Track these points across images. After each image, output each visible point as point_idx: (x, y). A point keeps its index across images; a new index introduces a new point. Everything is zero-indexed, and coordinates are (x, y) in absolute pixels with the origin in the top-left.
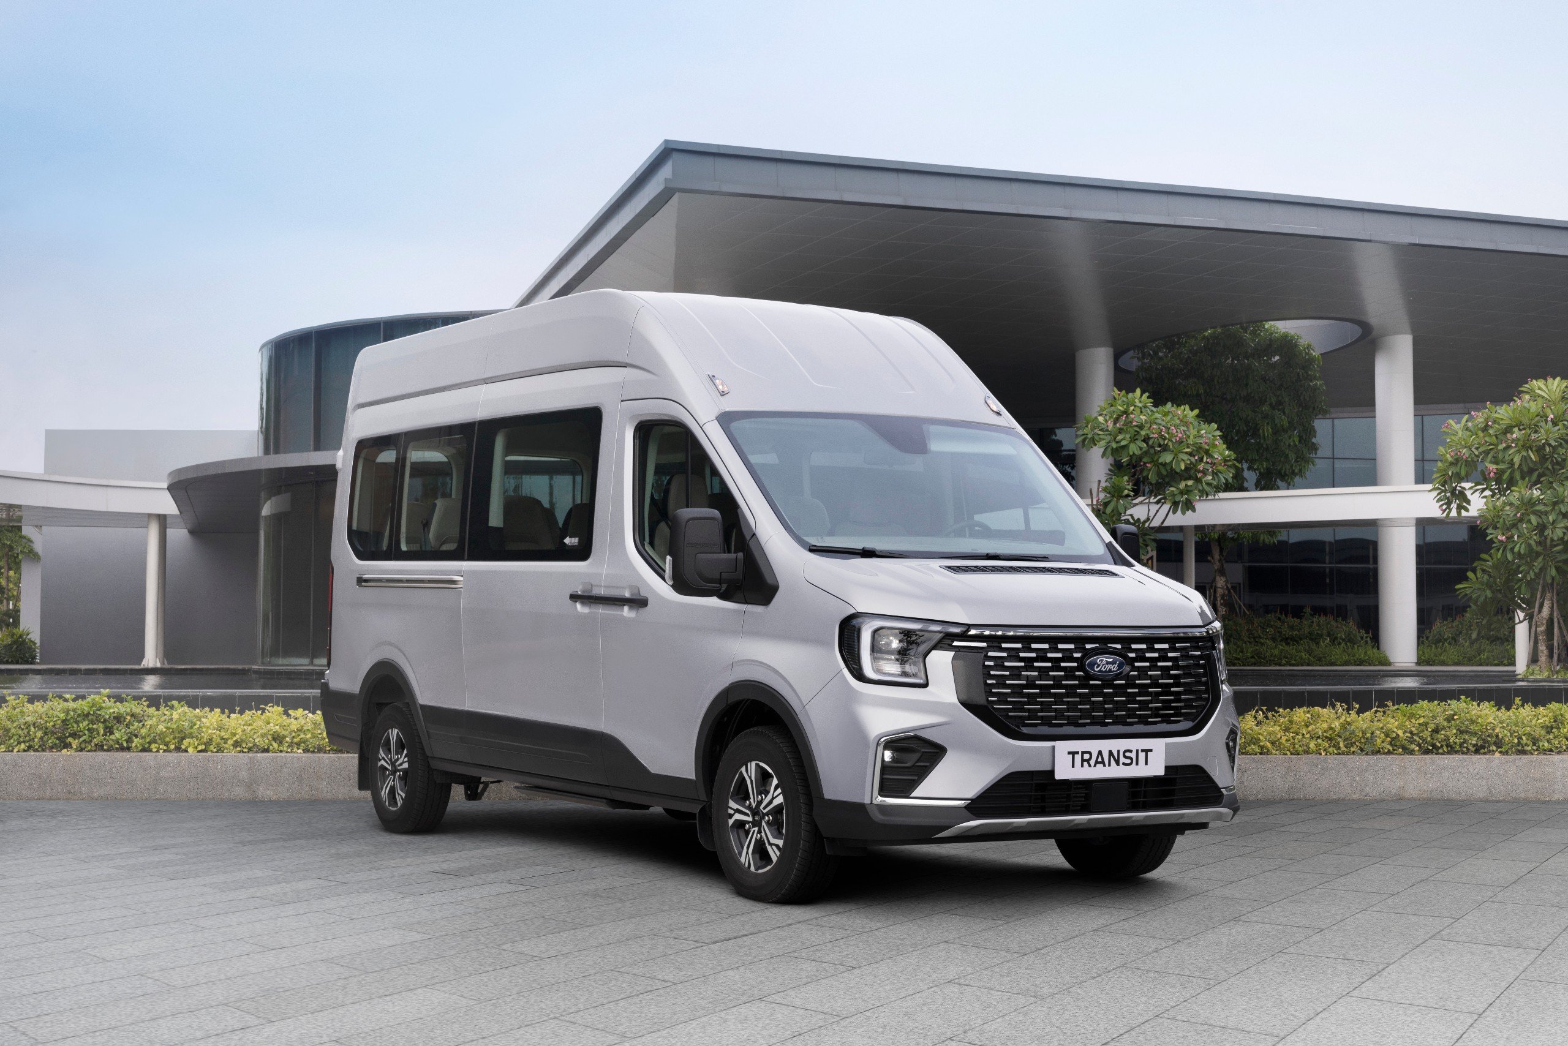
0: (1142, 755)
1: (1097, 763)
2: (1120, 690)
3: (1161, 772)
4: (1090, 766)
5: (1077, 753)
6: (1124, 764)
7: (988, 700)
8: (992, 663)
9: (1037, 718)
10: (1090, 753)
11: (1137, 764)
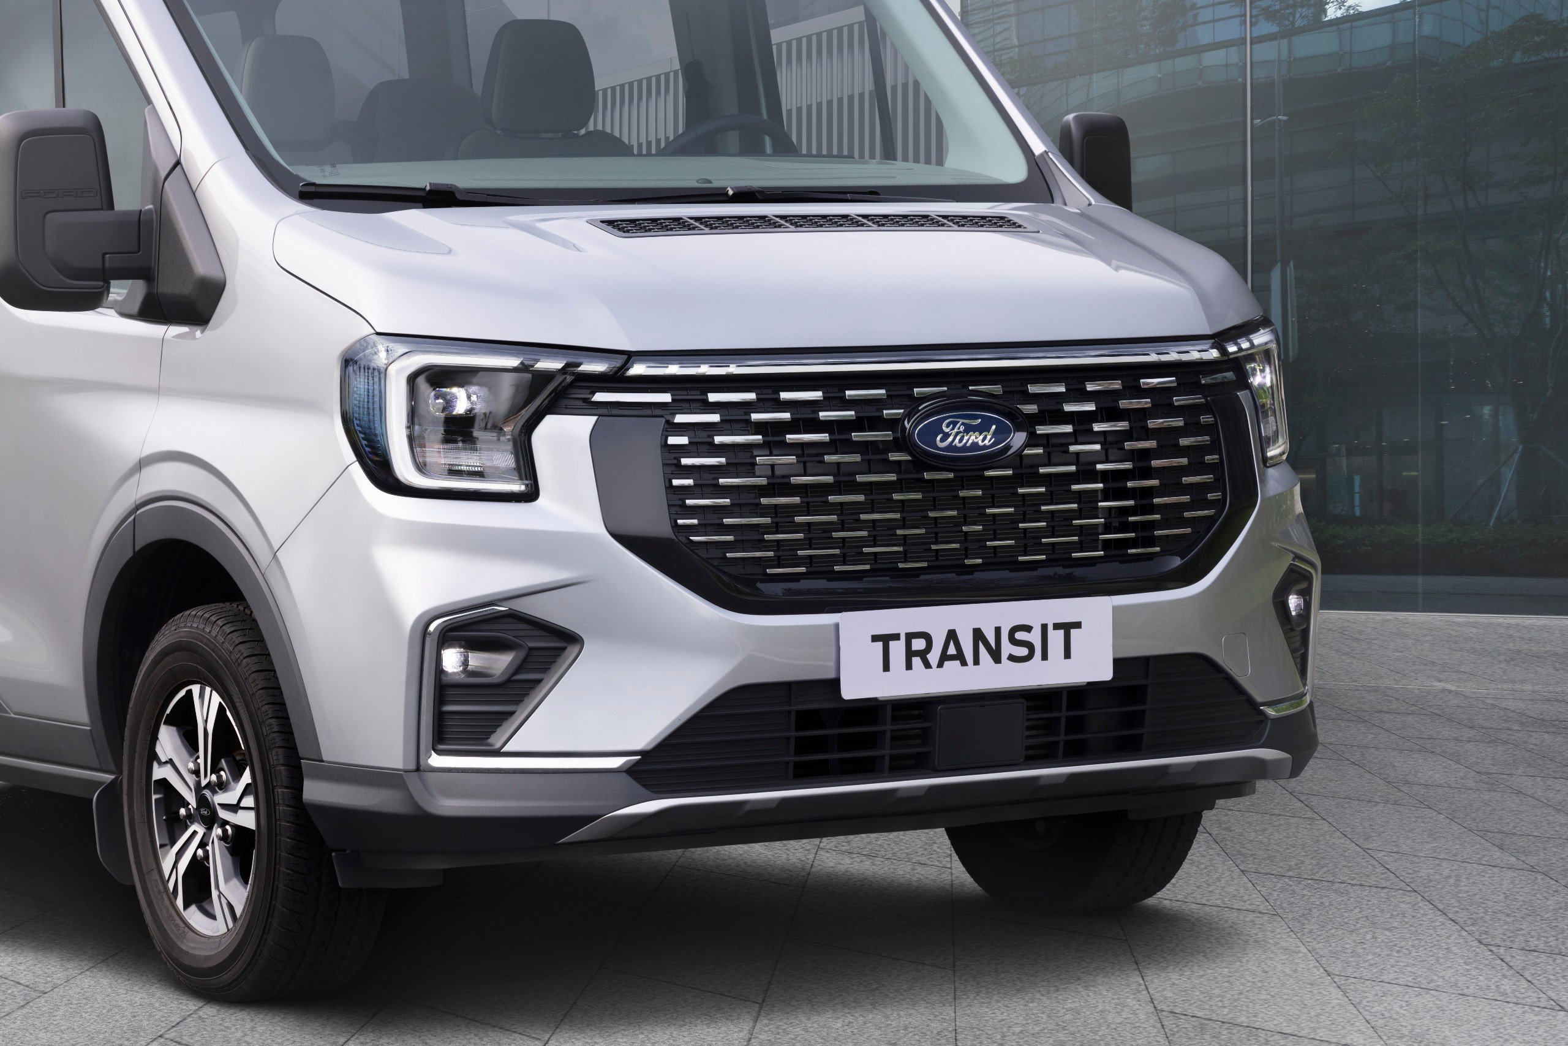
0: (1056, 638)
1: (944, 657)
2: (999, 491)
3: (1105, 673)
4: (927, 665)
5: (896, 637)
6: (1012, 658)
7: (675, 526)
8: (683, 440)
9: (798, 561)
10: (927, 637)
11: (1045, 657)
